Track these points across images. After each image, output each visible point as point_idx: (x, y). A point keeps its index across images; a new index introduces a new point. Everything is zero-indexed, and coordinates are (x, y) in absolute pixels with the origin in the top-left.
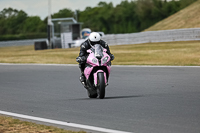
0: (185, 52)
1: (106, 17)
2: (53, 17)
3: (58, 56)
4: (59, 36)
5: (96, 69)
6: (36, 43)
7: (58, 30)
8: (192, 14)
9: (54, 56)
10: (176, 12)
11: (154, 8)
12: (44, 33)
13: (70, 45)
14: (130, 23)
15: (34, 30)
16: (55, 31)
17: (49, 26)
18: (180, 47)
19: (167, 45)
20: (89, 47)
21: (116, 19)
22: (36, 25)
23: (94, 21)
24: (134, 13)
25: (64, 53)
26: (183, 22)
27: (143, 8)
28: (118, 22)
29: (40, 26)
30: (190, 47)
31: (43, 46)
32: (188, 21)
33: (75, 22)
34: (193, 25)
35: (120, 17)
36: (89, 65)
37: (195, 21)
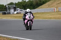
0: (48, 15)
1: (24, 5)
2: (8, 5)
3: (9, 16)
4: (10, 10)
5: (29, 20)
6: (3, 13)
7: (10, 9)
8: (50, 4)
9: (8, 16)
10: (45, 3)
11: (39, 2)
12: (5, 10)
13: (13, 13)
14: (31, 7)
15: (2, 9)
16: (9, 9)
17: (7, 7)
18: (47, 14)
19: (43, 13)
20: (26, 14)
21: (27, 5)
22: (3, 7)
23: (20, 6)
24: (33, 3)
25: (11, 15)
26: (47, 6)
27: (35, 2)
28: (28, 6)
29: (4, 8)
30: (50, 14)
31: (5, 14)
32: (49, 6)
33: (15, 6)
34: (51, 7)
35: (28, 5)
36: (26, 19)
37: (51, 6)
